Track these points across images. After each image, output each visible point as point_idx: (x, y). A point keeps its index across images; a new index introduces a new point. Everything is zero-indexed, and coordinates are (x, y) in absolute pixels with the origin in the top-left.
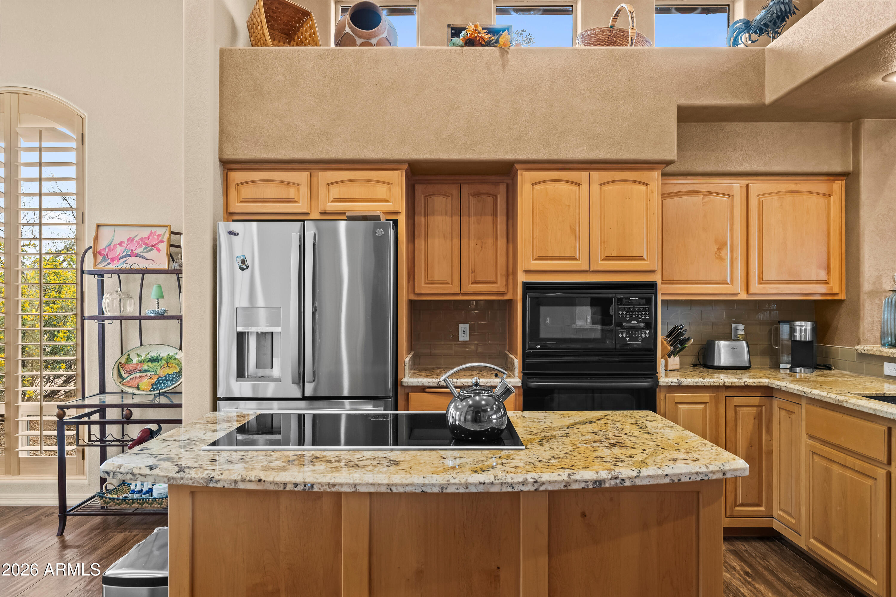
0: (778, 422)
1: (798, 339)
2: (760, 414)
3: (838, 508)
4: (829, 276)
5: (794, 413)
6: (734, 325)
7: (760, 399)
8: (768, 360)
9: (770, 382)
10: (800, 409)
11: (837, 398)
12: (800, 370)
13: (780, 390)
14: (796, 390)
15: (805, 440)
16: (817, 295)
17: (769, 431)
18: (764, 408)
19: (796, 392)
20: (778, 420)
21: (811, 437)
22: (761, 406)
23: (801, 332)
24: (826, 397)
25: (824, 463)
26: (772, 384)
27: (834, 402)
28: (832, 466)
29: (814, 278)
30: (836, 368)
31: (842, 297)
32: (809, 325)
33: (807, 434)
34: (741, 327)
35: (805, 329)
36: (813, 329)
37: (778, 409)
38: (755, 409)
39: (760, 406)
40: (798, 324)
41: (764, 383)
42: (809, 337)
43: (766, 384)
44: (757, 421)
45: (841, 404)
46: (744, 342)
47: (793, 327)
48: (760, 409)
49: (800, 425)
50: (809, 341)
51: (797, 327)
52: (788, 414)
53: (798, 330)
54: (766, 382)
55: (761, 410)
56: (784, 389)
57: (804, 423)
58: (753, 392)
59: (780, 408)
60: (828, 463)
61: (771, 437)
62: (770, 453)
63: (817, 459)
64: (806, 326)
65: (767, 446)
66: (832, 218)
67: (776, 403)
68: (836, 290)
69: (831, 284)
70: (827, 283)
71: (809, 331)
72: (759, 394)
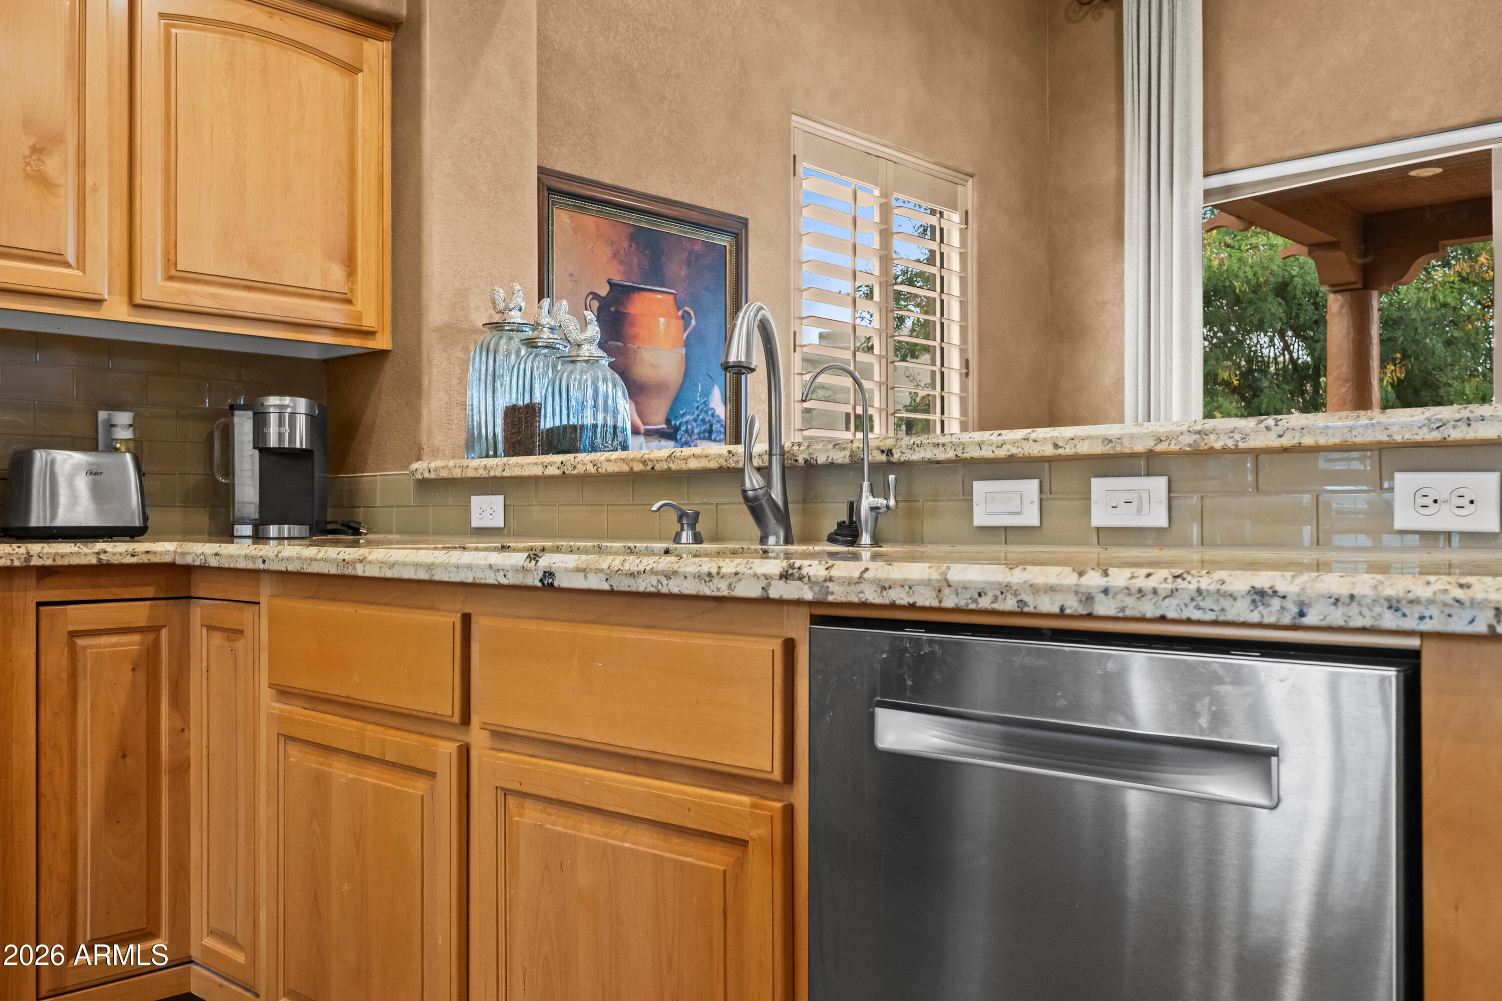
0: (205, 669)
1: (273, 442)
2: (152, 653)
3: (346, 888)
4: (353, 283)
5: (241, 632)
6: (102, 415)
7: (151, 606)
8: (206, 519)
9: (179, 550)
10: (256, 618)
11: (341, 556)
12: (279, 529)
13: (204, 569)
14: (242, 559)
15: (268, 702)
16: (324, 331)
17: (180, 703)
18: (164, 633)
19: (242, 564)
20: (205, 664)
21: (284, 693)
22: (157, 629)
23: (281, 424)
24: (315, 560)
25: (311, 761)
26: (183, 554)
27: (333, 571)
28: (330, 767)
29: (316, 283)
30: (370, 531)
31: (382, 342)
32: (302, 404)
33: (271, 686)
34: (124, 418)
35: (293, 415)
36: (313, 421)
37: (204, 630)
38: (136, 638)
39: (152, 629)
40: (273, 401)
41: (161, 554)
42: (301, 441)
43: (168, 559)
44: (141, 675)
45: (349, 571)
46: (128, 457)
47: (261, 410)
48: (152, 636)
49: (257, 665)
50: (301, 450)
51: (271, 410)
52: (228, 639)
53: (273, 419)
54: (167, 552)
55: (156, 643)
56: (213, 562)
57: (264, 656)
58: (126, 586)
59: (210, 628)
60: (321, 759)
61: (186, 718)
62: (181, 768)
63: (295, 753)
64: (294, 407)
65: (172, 748)
66: (360, 133)
67: (197, 613)
68: (369, 321)
69: (359, 306)
70: (349, 302)
71: (301, 422)
72: (150, 592)
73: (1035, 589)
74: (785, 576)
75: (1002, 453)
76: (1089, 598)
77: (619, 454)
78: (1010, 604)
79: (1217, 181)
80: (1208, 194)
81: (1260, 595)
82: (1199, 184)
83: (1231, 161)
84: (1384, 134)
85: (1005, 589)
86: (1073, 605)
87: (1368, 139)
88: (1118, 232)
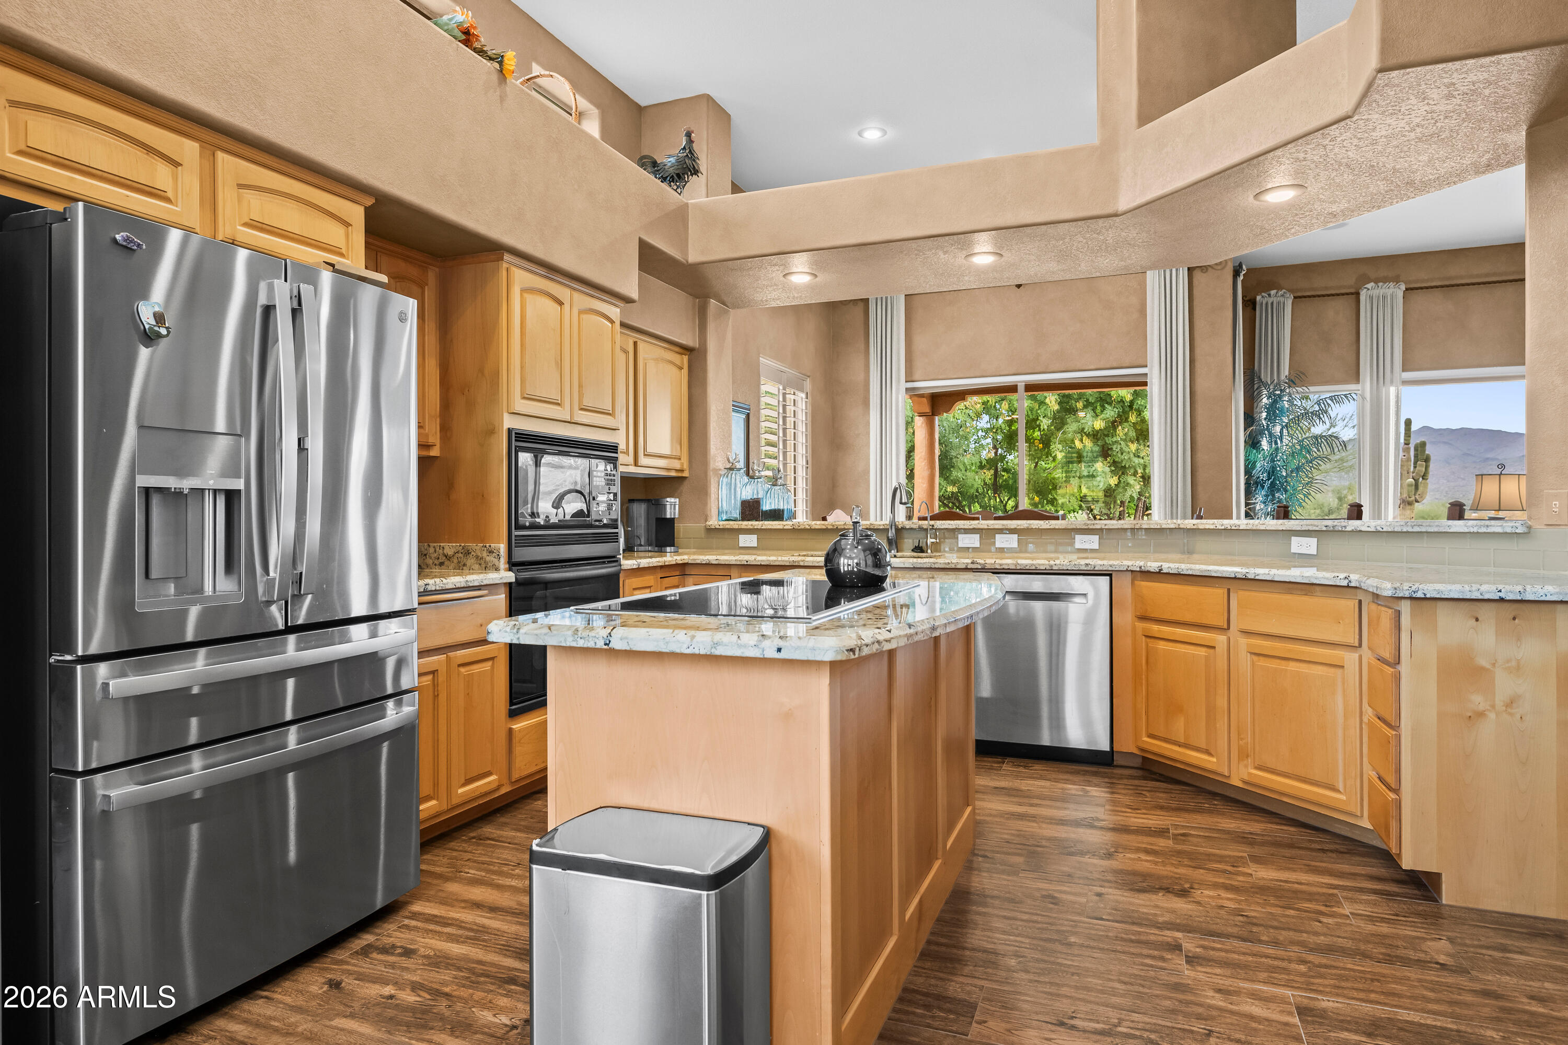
1: (668, 516)
4: (681, 452)
16: (674, 471)
31: (686, 474)
47: (662, 503)
51: (667, 503)
53: (668, 507)
66: (683, 393)
68: (685, 466)
69: (682, 461)
70: (680, 459)
72: (678, 573)
73: (1039, 565)
74: (972, 563)
75: (971, 527)
76: (1052, 566)
77: (823, 522)
78: (1034, 568)
79: (910, 385)
80: (907, 390)
81: (1087, 565)
82: (904, 385)
83: (915, 378)
84: (979, 374)
85: (1032, 565)
86: (1048, 567)
87: (972, 375)
88: (866, 403)
